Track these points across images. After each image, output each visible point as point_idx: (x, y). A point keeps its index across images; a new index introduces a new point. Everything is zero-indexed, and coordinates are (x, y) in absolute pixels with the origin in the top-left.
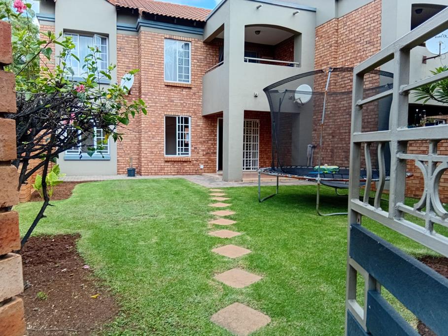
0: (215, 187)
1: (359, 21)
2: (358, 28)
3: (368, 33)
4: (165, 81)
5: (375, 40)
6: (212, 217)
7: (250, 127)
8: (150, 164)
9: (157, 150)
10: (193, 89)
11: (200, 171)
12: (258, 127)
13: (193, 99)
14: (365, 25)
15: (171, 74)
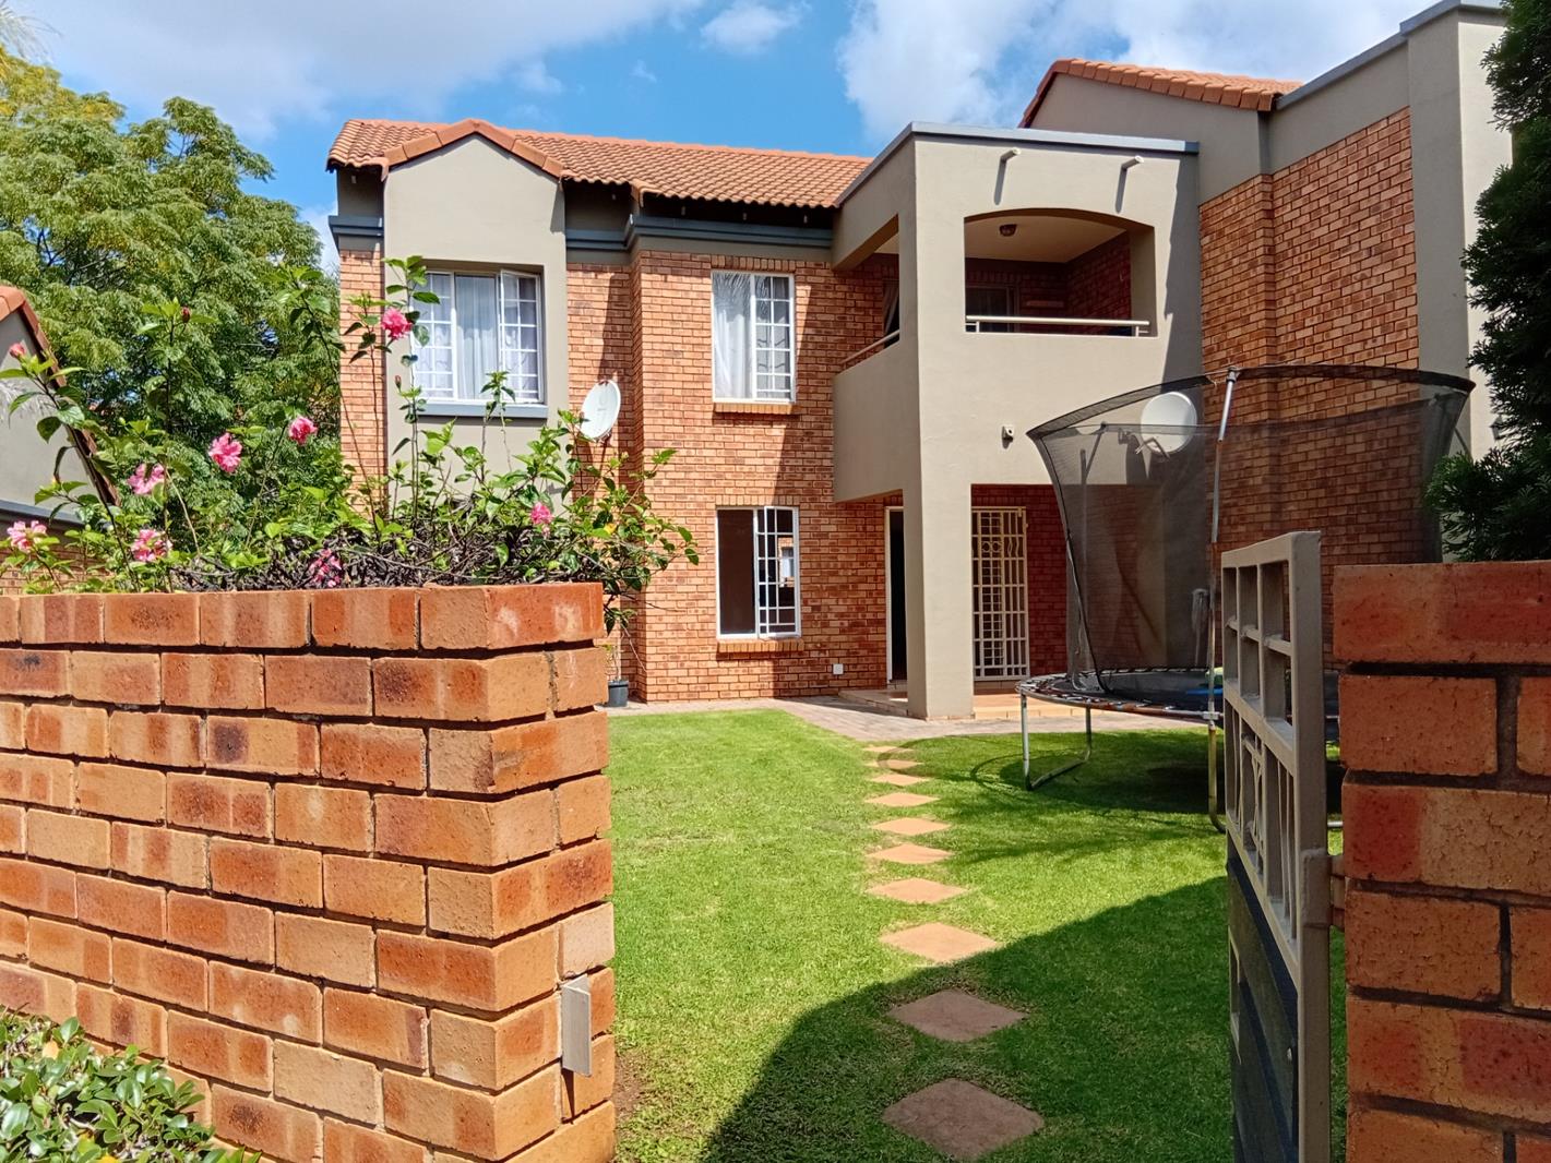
0: (884, 739)
1: (1342, 184)
2: (1339, 204)
3: (1372, 221)
4: (715, 400)
5: (1397, 243)
6: (875, 838)
7: (996, 531)
8: (672, 665)
9: (694, 619)
10: (805, 418)
11: (833, 683)
12: (1021, 532)
13: (804, 451)
14: (1361, 195)
15: (733, 376)
